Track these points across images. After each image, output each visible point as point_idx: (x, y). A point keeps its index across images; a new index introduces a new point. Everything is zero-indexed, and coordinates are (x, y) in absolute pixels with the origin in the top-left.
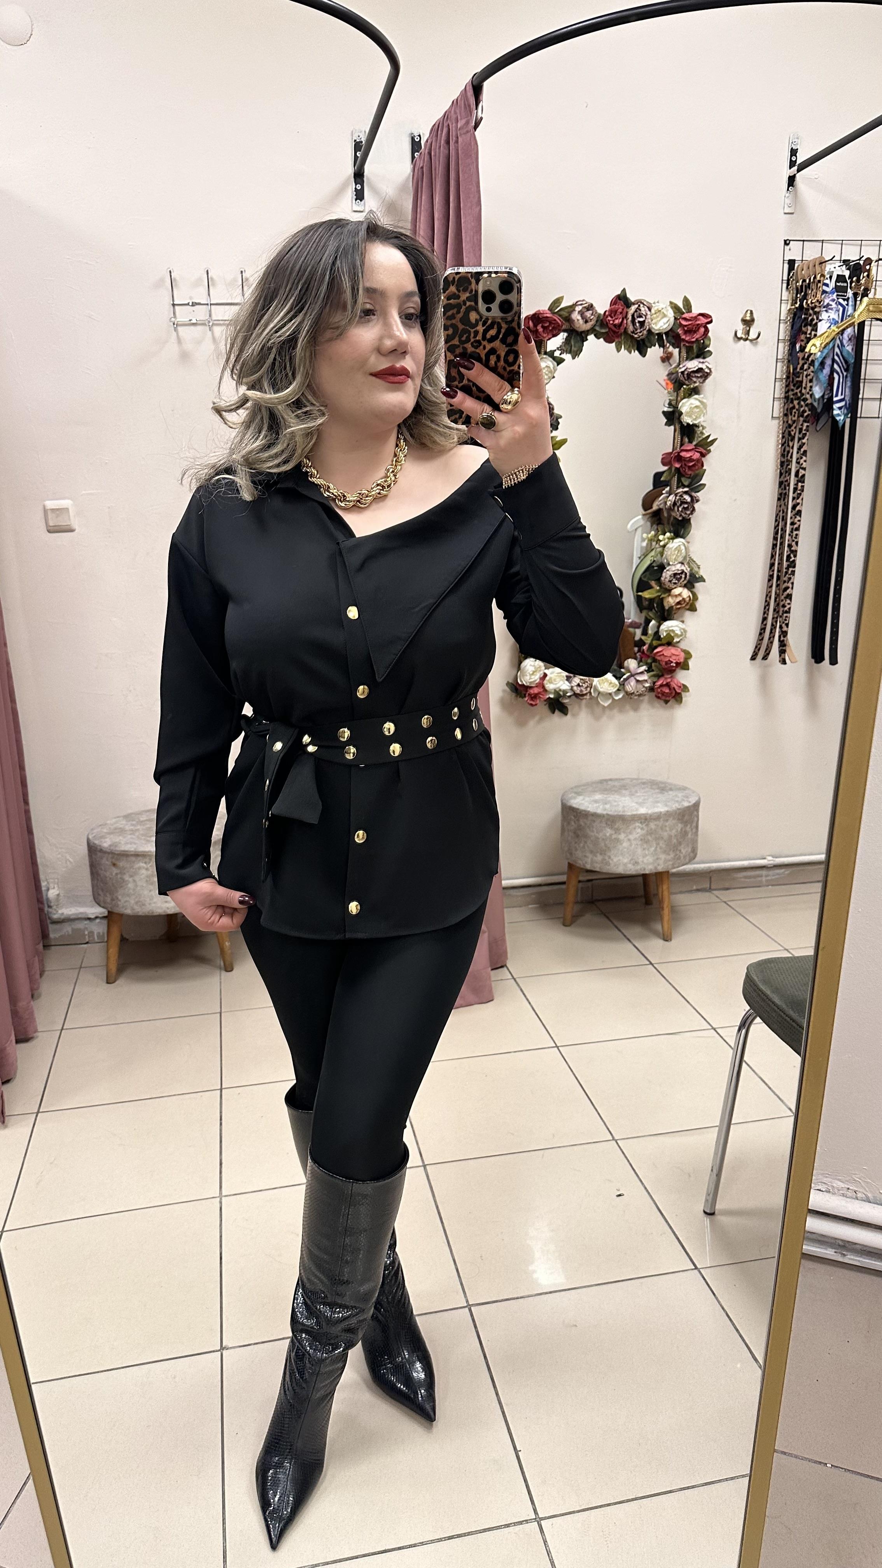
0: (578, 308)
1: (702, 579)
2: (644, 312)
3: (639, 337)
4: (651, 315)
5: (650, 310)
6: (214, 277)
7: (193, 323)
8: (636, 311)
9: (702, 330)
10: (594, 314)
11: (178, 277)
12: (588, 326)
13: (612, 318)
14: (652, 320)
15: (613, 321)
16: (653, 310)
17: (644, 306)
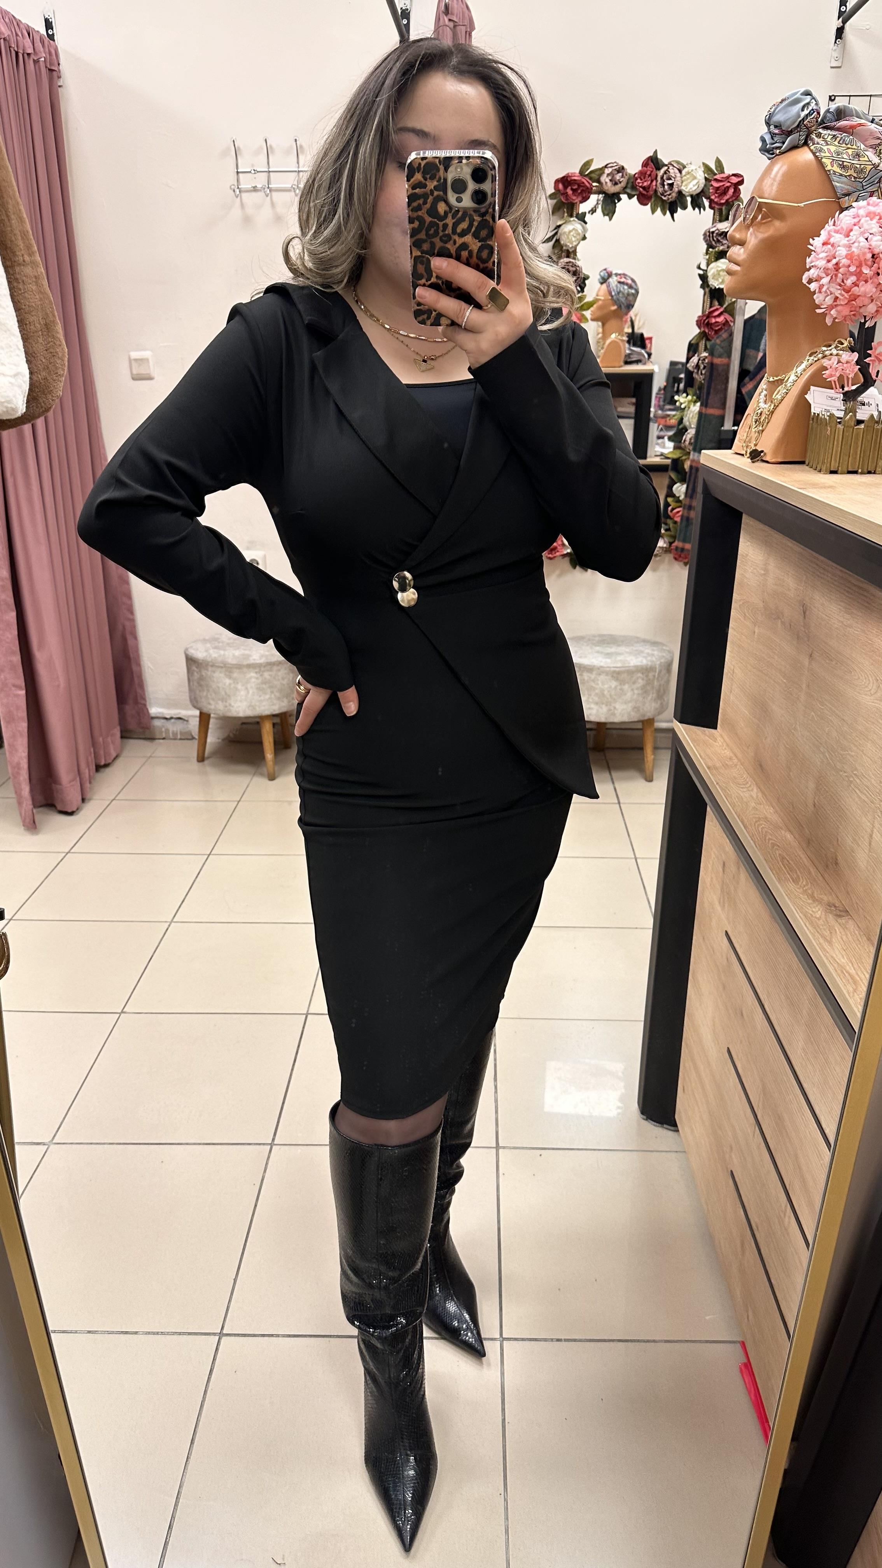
0: (608, 171)
2: (673, 175)
3: (668, 199)
4: (682, 178)
5: (680, 171)
6: (274, 146)
7: (255, 189)
8: (665, 173)
9: (731, 191)
10: (625, 175)
11: (241, 147)
12: (617, 188)
13: (641, 180)
14: (682, 183)
15: (643, 183)
16: (684, 172)
17: (674, 168)
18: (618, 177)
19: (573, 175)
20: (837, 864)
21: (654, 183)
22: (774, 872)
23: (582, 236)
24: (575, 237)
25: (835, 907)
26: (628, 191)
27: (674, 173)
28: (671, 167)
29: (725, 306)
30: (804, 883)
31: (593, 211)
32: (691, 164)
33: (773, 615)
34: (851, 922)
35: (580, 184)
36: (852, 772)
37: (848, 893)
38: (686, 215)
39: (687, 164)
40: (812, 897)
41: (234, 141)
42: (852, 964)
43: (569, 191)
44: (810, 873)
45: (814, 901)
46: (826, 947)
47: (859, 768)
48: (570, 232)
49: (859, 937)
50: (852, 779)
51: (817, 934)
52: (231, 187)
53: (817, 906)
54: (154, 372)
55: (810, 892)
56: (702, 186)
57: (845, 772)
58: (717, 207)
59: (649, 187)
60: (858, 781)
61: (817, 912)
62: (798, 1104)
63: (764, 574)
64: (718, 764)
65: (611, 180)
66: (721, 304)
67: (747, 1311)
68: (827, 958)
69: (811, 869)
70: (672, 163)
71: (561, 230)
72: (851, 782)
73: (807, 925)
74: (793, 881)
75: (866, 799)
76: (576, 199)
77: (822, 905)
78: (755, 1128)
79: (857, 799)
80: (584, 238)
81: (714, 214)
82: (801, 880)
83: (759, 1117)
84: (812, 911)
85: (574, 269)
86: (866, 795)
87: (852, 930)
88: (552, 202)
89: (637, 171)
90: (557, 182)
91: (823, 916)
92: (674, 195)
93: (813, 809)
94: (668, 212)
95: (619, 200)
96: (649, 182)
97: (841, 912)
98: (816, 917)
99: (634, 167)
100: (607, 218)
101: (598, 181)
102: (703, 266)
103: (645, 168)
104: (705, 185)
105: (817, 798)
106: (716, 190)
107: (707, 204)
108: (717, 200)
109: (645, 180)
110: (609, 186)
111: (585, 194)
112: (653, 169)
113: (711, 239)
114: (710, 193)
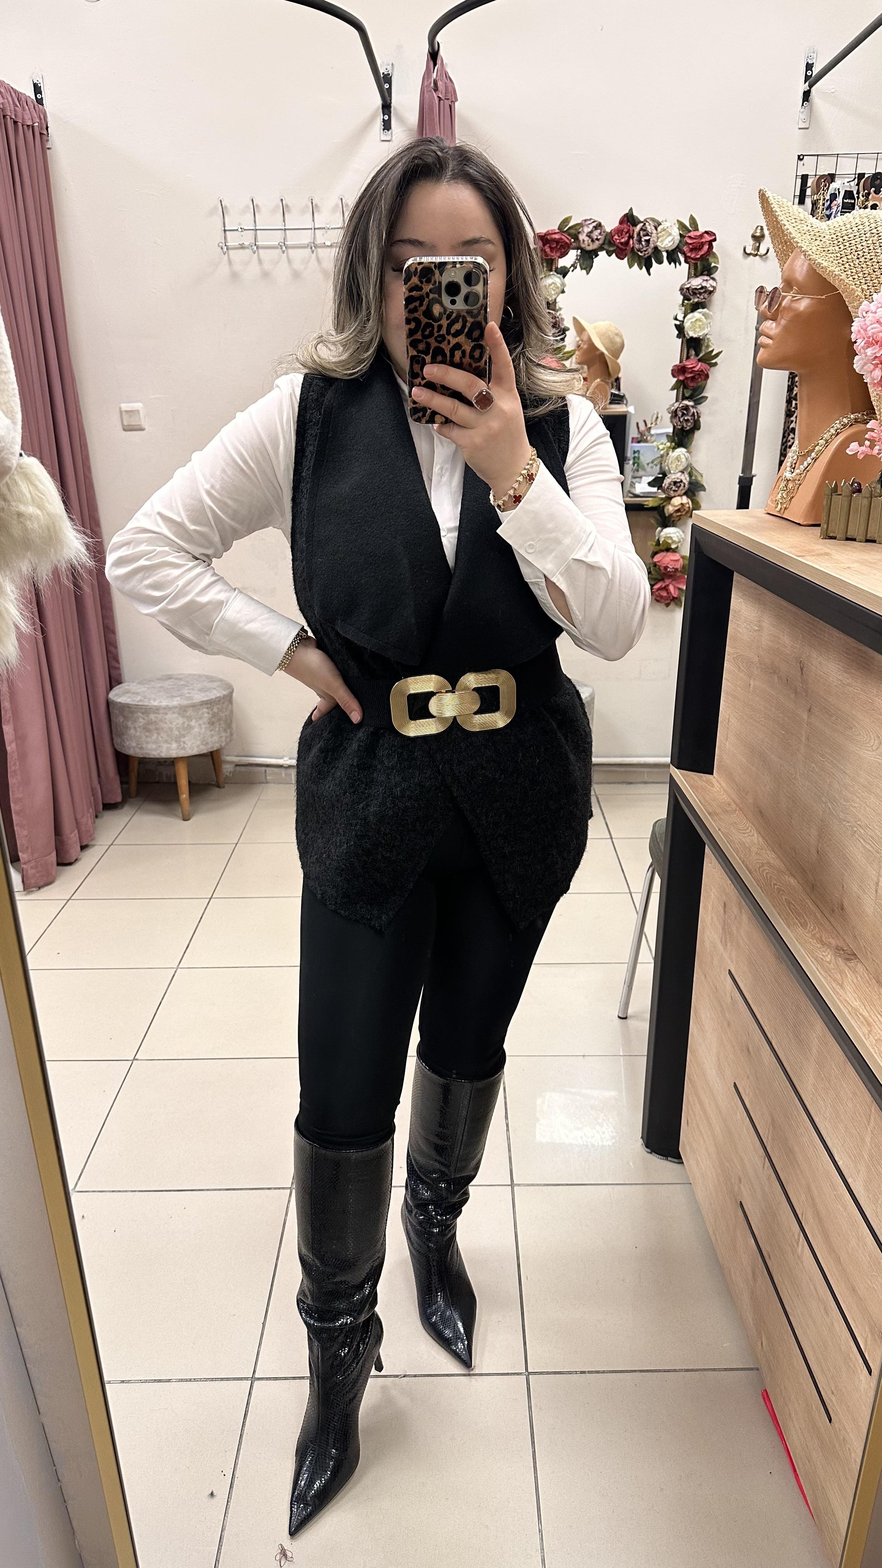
0: (585, 228)
1: (702, 488)
2: (650, 231)
3: (645, 255)
4: (657, 234)
5: (656, 228)
6: (260, 204)
7: (242, 247)
8: (641, 229)
9: (706, 247)
10: (602, 233)
11: (228, 205)
12: (597, 244)
13: (619, 237)
14: (658, 239)
15: (620, 240)
16: (659, 229)
17: (650, 225)
18: (597, 232)
19: (552, 232)
20: (842, 909)
21: (631, 241)
22: (783, 917)
23: (559, 290)
24: (554, 290)
25: (843, 950)
26: (606, 247)
27: (652, 230)
28: (647, 224)
29: (701, 355)
30: (812, 927)
31: (572, 265)
32: (666, 221)
33: (772, 670)
34: (859, 965)
35: (557, 241)
36: (856, 822)
37: (855, 937)
38: (662, 270)
39: (662, 221)
40: (821, 941)
41: (221, 201)
42: (865, 1007)
43: (548, 247)
44: (816, 916)
45: (823, 945)
46: (838, 990)
47: (862, 819)
48: (550, 286)
49: (868, 980)
50: (855, 829)
51: (829, 978)
52: (219, 246)
53: (826, 950)
54: (145, 424)
55: (818, 936)
56: (677, 242)
57: (848, 822)
58: (693, 261)
59: (627, 243)
60: (862, 831)
61: (827, 956)
62: (810, 1137)
63: (759, 630)
64: (718, 810)
65: (590, 237)
66: (697, 354)
67: (761, 1338)
68: (841, 1001)
69: (817, 914)
70: (648, 220)
72: (856, 831)
73: (820, 970)
74: (801, 926)
75: (871, 849)
76: (555, 254)
77: (831, 949)
78: (765, 1158)
79: (861, 849)
80: (563, 292)
81: (690, 268)
82: (809, 925)
83: (768, 1150)
84: (823, 955)
86: (869, 844)
87: (862, 974)
89: (613, 228)
91: (833, 960)
92: (650, 250)
93: (816, 855)
94: (644, 268)
95: (597, 255)
96: (626, 239)
97: (849, 956)
98: (827, 962)
99: (611, 224)
100: (584, 271)
101: (576, 238)
102: (680, 317)
103: (622, 226)
104: (680, 241)
105: (820, 846)
106: (691, 246)
107: (682, 259)
108: (693, 256)
109: (622, 238)
110: (586, 242)
111: (563, 250)
112: (629, 226)
113: (687, 293)
114: (685, 249)
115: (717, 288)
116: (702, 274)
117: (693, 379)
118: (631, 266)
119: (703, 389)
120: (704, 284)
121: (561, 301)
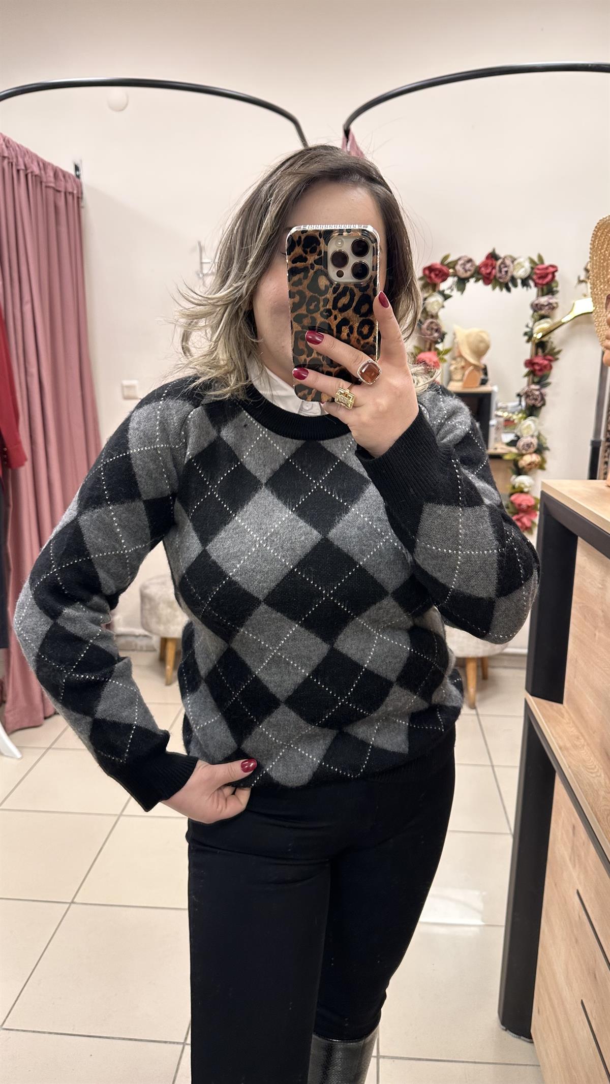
0: (460, 262)
1: (547, 449)
3: (504, 281)
4: (514, 266)
5: (512, 261)
8: (503, 263)
9: (550, 276)
10: (473, 266)
11: (204, 246)
12: (469, 274)
13: (485, 268)
14: (514, 270)
15: (486, 271)
16: (516, 263)
17: (508, 259)
18: (468, 266)
19: (436, 265)
21: (494, 271)
24: (436, 306)
26: (475, 275)
27: (509, 263)
28: (505, 259)
29: (547, 351)
31: (451, 288)
32: (520, 257)
35: (440, 271)
38: (518, 291)
39: (517, 258)
41: (199, 242)
43: (433, 275)
48: (433, 302)
52: (197, 274)
56: (529, 270)
58: (540, 286)
59: (491, 273)
65: (464, 268)
66: (543, 351)
70: (508, 258)
71: (427, 302)
76: (437, 280)
80: (443, 307)
81: (538, 291)
85: (435, 327)
88: (421, 282)
89: (481, 262)
90: (425, 269)
92: (508, 278)
94: (504, 290)
95: (468, 281)
96: (490, 270)
99: (479, 259)
100: (459, 293)
101: (454, 268)
102: (530, 325)
103: (487, 261)
104: (531, 272)
106: (539, 276)
107: (532, 283)
108: (540, 281)
109: (487, 269)
110: (461, 272)
111: (444, 277)
112: (493, 261)
113: (536, 307)
114: (535, 277)
115: (560, 304)
116: (547, 294)
117: (541, 370)
118: (494, 288)
119: (547, 376)
120: (551, 301)
121: (442, 314)
